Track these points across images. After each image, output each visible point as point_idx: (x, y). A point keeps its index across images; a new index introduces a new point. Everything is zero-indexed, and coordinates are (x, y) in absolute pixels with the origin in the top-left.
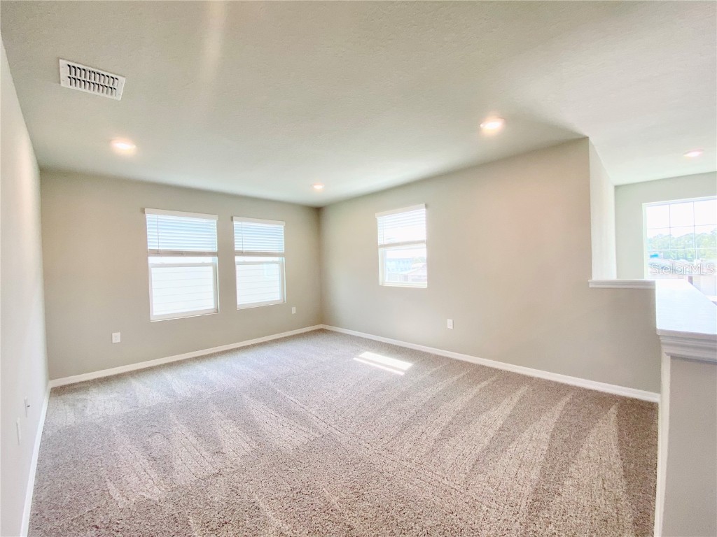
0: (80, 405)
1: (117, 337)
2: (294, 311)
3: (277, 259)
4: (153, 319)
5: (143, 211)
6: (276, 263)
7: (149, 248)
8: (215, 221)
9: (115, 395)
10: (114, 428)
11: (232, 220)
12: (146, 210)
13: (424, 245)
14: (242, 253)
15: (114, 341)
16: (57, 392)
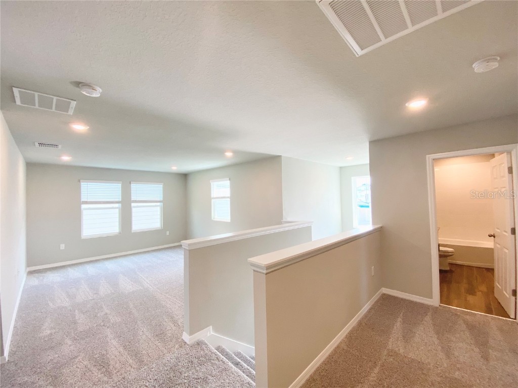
0: (41, 278)
1: (62, 247)
2: (168, 233)
3: (159, 204)
4: (83, 237)
5: (79, 181)
6: (157, 206)
7: (82, 200)
8: (120, 185)
9: (59, 274)
10: (55, 286)
11: (130, 183)
12: (81, 181)
13: (229, 199)
14: (136, 202)
15: (61, 249)
16: (31, 273)
